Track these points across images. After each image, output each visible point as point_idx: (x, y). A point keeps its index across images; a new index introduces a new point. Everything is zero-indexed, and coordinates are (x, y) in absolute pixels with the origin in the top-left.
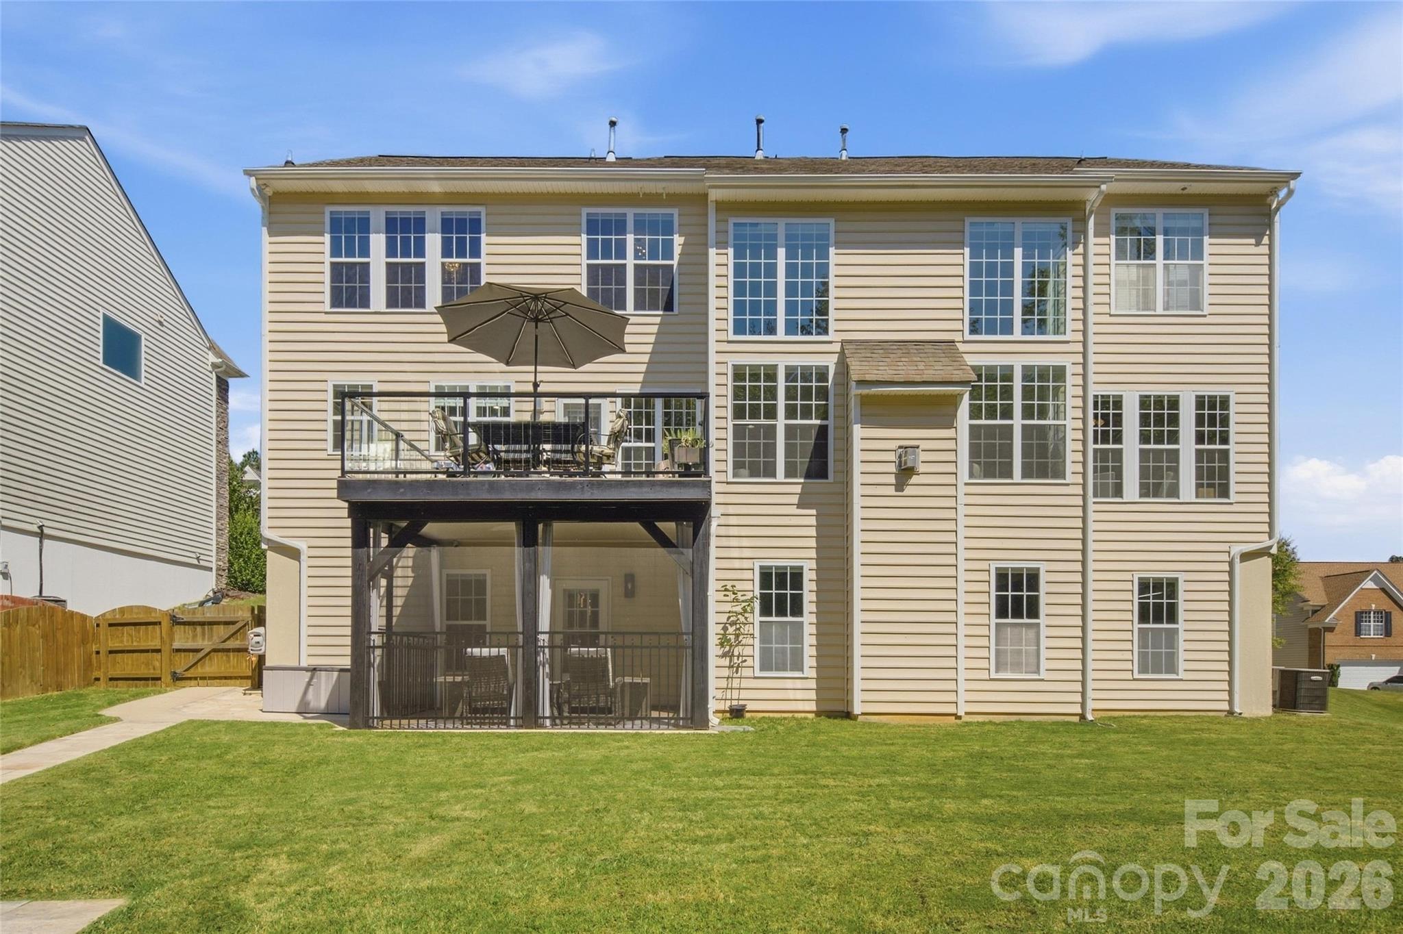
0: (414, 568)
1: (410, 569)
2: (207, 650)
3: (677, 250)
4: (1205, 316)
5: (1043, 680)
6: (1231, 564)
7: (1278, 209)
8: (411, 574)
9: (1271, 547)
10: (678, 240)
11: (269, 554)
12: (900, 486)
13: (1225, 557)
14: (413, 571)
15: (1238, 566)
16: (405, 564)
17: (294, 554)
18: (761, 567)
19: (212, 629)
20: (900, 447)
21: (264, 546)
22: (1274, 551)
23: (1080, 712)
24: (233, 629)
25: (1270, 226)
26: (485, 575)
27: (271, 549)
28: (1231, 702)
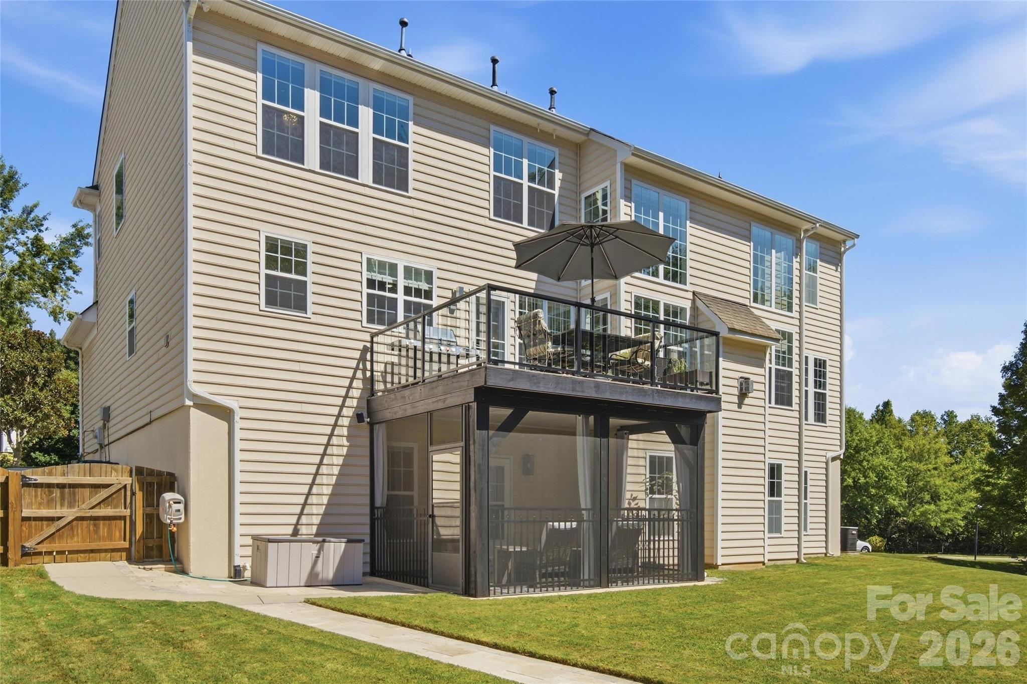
0: (349, 438)
1: (345, 439)
2: (70, 518)
3: (558, 184)
4: (817, 309)
5: (782, 537)
6: (827, 463)
7: (845, 251)
8: (346, 443)
9: (840, 455)
10: (558, 175)
11: (193, 411)
12: (740, 405)
13: (824, 459)
14: (348, 441)
15: (831, 464)
16: (341, 433)
17: (225, 414)
18: (651, 457)
19: (74, 493)
20: (741, 378)
21: (188, 403)
22: (842, 457)
23: (797, 557)
24: (104, 494)
25: (841, 261)
26: (412, 449)
27: (196, 406)
28: (826, 548)
